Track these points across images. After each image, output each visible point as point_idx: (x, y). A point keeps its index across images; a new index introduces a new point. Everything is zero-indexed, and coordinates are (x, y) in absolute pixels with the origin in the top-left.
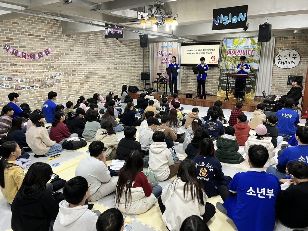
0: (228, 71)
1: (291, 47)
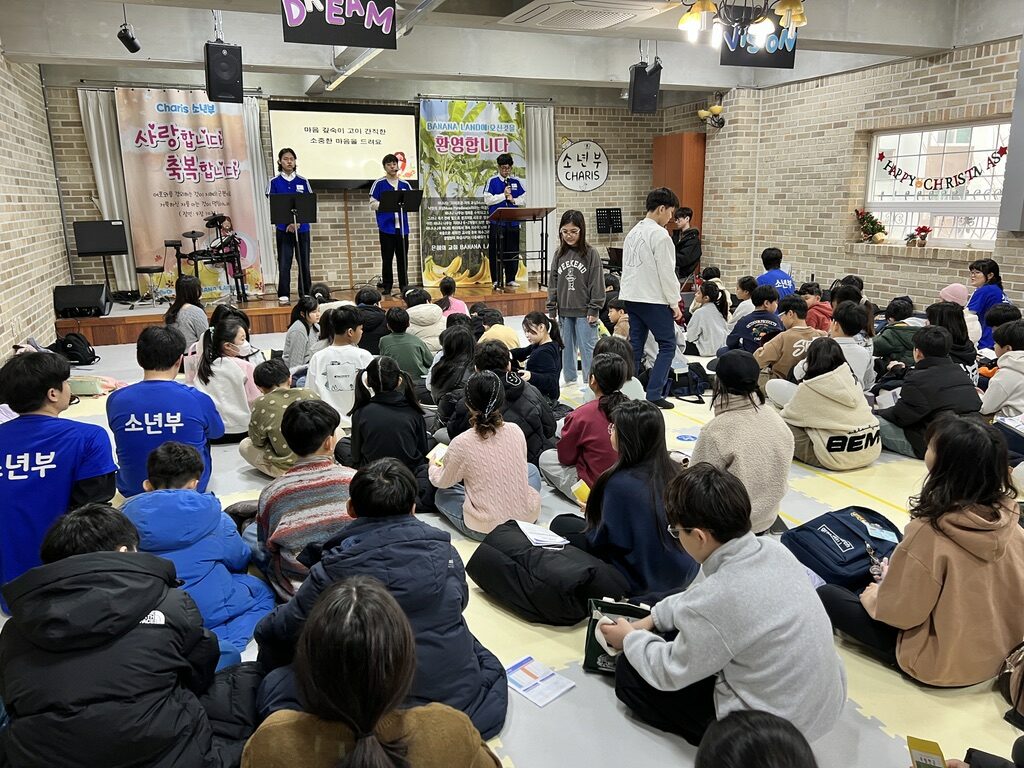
0: (446, 203)
1: (588, 135)
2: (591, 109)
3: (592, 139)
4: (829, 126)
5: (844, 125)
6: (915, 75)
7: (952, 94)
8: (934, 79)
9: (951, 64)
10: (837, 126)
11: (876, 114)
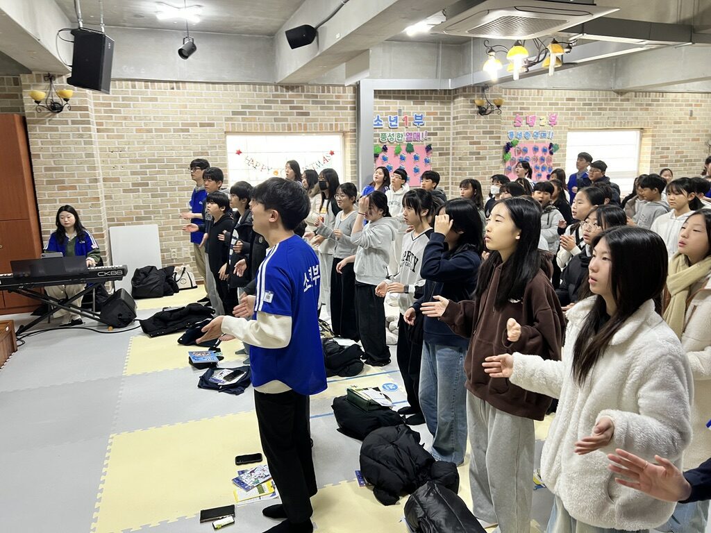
4: (195, 125)
5: (211, 125)
6: (275, 96)
7: (307, 114)
8: (292, 102)
9: (303, 94)
10: (202, 125)
11: (244, 120)
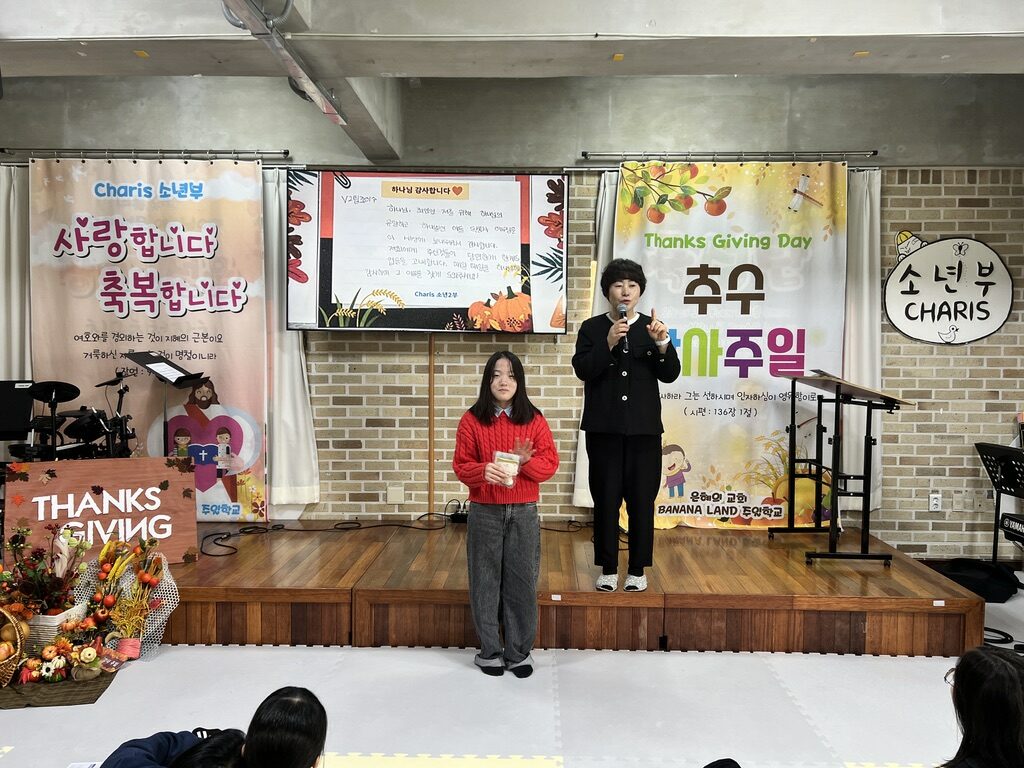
1: (963, 226)
2: (972, 174)
3: (973, 233)
